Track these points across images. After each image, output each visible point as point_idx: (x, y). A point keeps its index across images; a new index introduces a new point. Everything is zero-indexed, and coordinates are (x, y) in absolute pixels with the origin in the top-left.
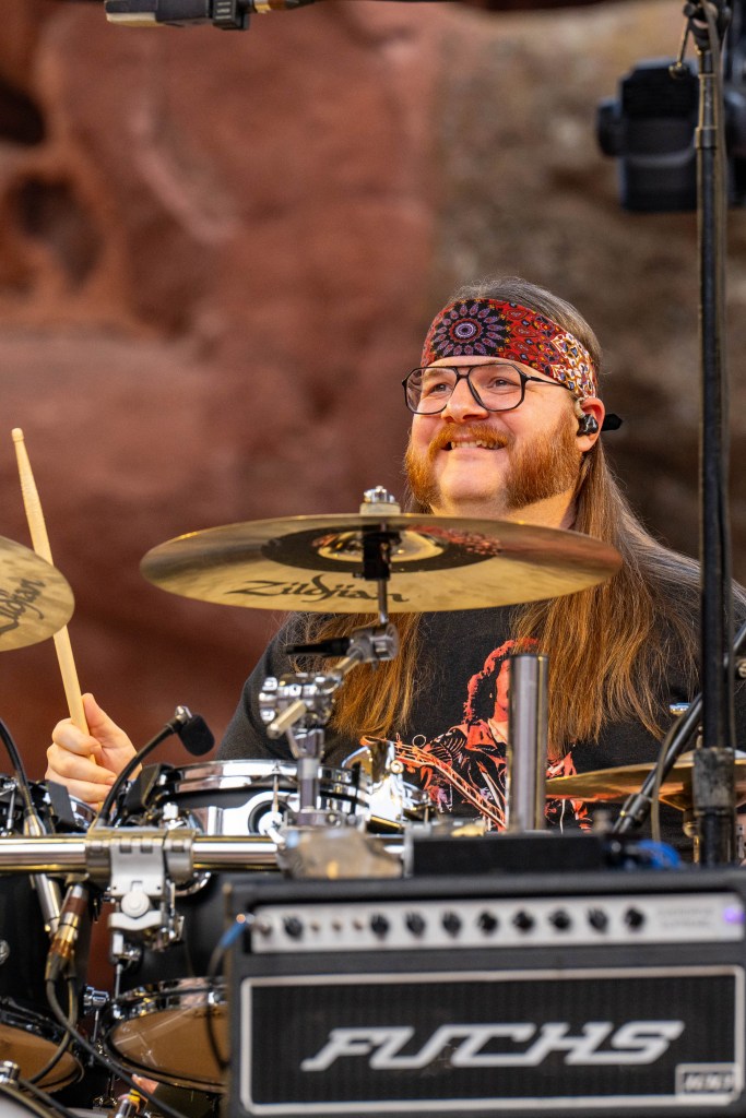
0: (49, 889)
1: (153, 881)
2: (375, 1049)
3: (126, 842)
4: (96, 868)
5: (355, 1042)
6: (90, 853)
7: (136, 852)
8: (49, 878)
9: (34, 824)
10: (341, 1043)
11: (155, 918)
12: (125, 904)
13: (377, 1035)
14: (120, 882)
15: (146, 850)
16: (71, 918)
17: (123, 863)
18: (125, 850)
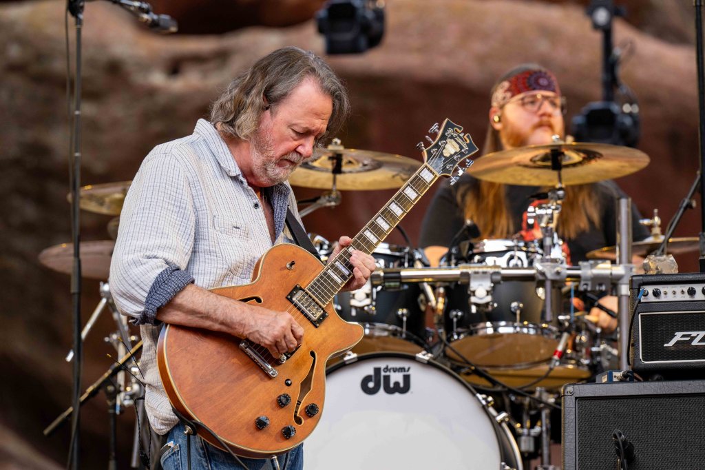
0: (429, 289)
1: (488, 285)
2: (693, 338)
3: (477, 270)
4: (464, 280)
5: (683, 336)
6: (463, 274)
7: (481, 274)
8: (428, 285)
9: (418, 265)
10: (678, 336)
11: (489, 299)
12: (477, 293)
13: (694, 334)
14: (474, 285)
15: (484, 273)
16: (441, 300)
17: (476, 279)
18: (476, 273)
